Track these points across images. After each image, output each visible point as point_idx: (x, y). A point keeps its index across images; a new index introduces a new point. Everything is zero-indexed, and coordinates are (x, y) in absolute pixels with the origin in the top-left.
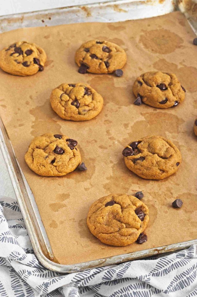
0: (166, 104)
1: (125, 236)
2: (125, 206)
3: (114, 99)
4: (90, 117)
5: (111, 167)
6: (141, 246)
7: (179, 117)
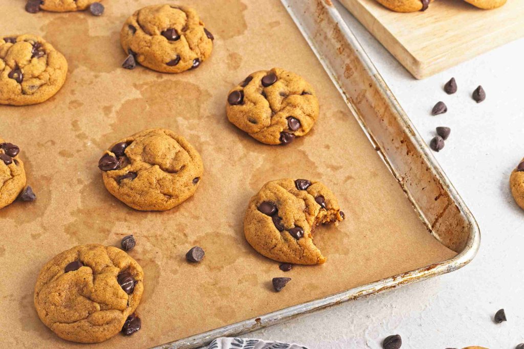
0: (177, 66)
1: (99, 325)
2: (100, 269)
3: (86, 60)
4: (43, 97)
5: (80, 192)
6: (129, 339)
7: (202, 88)
